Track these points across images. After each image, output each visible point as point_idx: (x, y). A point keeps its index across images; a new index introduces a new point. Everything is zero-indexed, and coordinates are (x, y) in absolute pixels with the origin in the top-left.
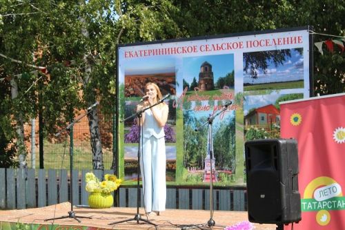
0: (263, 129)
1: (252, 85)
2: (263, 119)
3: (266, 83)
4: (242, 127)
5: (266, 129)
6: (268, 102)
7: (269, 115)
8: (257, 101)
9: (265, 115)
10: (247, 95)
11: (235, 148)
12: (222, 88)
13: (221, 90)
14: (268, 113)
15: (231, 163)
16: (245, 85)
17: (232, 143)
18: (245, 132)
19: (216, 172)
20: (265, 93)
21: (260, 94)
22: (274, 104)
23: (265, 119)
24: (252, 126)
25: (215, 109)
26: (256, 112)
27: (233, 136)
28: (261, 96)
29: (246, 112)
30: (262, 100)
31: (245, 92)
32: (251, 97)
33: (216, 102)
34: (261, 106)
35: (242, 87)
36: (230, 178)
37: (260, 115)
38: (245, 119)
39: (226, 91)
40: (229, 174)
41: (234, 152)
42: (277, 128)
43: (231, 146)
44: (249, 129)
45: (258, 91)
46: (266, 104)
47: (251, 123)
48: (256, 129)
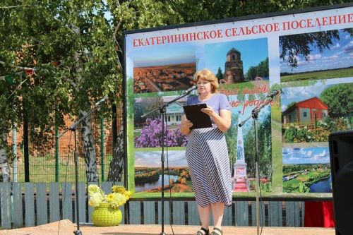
0: (306, 127)
1: (291, 74)
2: (305, 115)
3: (307, 72)
4: (280, 125)
5: (309, 127)
6: (311, 94)
7: (314, 110)
8: (298, 94)
9: (308, 111)
10: (285, 87)
11: (271, 151)
12: (254, 79)
13: (252, 82)
14: (311, 108)
15: (267, 169)
16: (282, 75)
17: (268, 145)
18: (283, 131)
19: (248, 180)
20: (307, 84)
21: (301, 85)
22: (319, 97)
23: (308, 115)
24: (292, 124)
25: (246, 105)
26: (297, 107)
27: (268, 135)
28: (302, 88)
29: (284, 108)
30: (303, 92)
31: (283, 83)
32: (289, 89)
33: (247, 96)
34: (303, 99)
35: (279, 78)
36: (265, 188)
37: (302, 110)
38: (282, 116)
39: (259, 83)
40: (264, 182)
41: (271, 155)
42: (323, 125)
43: (267, 149)
44: (288, 128)
45: (299, 82)
46: (309, 97)
47: (290, 120)
48: (297, 127)
